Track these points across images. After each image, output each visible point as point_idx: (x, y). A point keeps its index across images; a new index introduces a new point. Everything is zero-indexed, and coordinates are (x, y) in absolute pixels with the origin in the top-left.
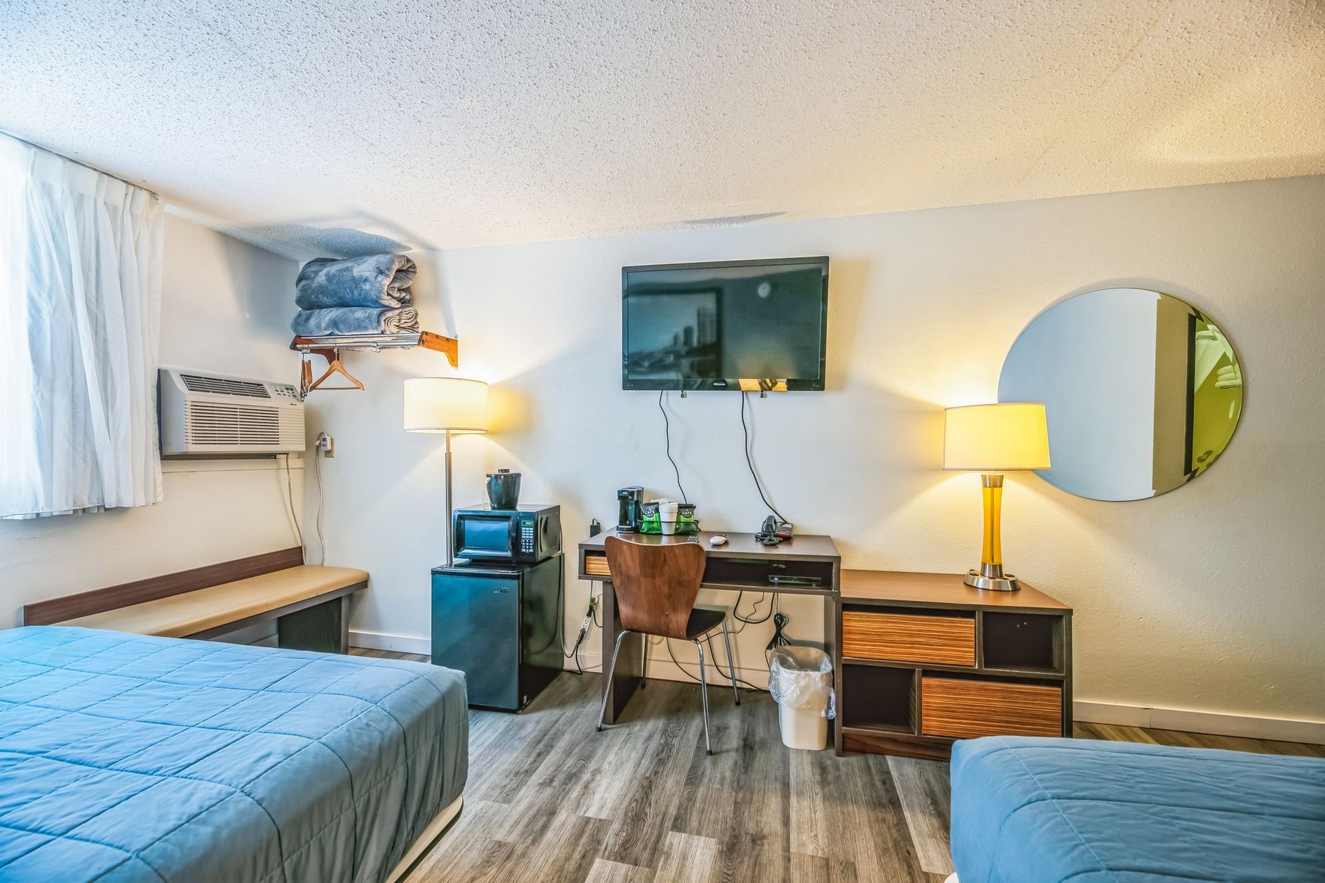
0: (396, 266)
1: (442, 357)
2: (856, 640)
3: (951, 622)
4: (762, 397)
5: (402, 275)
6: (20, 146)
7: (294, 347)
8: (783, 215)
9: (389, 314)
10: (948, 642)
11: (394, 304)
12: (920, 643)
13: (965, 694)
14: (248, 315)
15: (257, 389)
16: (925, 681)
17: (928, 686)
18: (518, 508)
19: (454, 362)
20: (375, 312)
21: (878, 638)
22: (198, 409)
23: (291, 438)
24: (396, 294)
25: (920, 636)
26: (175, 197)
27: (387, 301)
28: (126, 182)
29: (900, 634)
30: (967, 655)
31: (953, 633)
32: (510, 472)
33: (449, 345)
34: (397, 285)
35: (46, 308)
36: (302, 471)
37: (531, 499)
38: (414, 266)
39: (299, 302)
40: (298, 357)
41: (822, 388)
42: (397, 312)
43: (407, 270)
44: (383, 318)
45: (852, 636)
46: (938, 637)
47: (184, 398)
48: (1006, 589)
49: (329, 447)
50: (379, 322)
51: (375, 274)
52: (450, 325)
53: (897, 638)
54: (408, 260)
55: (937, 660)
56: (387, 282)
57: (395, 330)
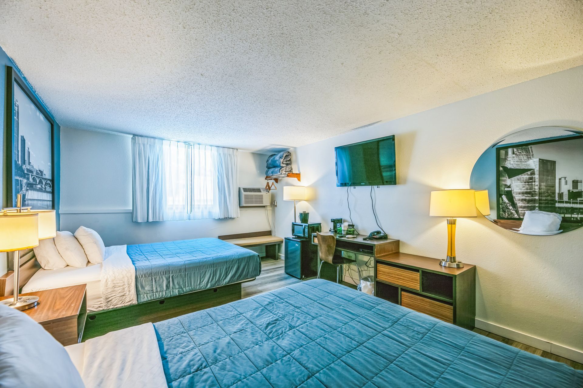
0: (285, 155)
1: (296, 179)
2: (381, 274)
3: (412, 273)
4: (378, 188)
5: (287, 157)
6: (215, 147)
7: (266, 179)
8: (381, 122)
9: (282, 169)
10: (410, 280)
11: (284, 165)
12: (401, 279)
13: (416, 301)
14: (258, 172)
15: (259, 190)
16: (403, 293)
17: (404, 295)
18: (308, 223)
19: (299, 180)
20: (279, 168)
21: (388, 274)
22: (245, 196)
23: (266, 201)
24: (285, 163)
25: (401, 276)
26: (241, 149)
27: (282, 165)
28: (232, 148)
29: (395, 274)
30: (417, 286)
31: (412, 277)
32: (306, 212)
33: (298, 176)
34: (285, 160)
35: (220, 178)
36: (271, 211)
37: (312, 220)
38: (290, 154)
39: (267, 167)
40: (266, 181)
41: (395, 184)
42: (285, 168)
43: (289, 154)
44: (281, 170)
45: (380, 273)
46: (407, 278)
47: (244, 193)
48: (454, 267)
49: (276, 204)
50: (280, 171)
51: (279, 158)
52: (299, 170)
53: (393, 276)
54: (289, 152)
55: (407, 286)
56: (282, 160)
57: (285, 173)
